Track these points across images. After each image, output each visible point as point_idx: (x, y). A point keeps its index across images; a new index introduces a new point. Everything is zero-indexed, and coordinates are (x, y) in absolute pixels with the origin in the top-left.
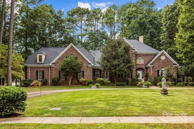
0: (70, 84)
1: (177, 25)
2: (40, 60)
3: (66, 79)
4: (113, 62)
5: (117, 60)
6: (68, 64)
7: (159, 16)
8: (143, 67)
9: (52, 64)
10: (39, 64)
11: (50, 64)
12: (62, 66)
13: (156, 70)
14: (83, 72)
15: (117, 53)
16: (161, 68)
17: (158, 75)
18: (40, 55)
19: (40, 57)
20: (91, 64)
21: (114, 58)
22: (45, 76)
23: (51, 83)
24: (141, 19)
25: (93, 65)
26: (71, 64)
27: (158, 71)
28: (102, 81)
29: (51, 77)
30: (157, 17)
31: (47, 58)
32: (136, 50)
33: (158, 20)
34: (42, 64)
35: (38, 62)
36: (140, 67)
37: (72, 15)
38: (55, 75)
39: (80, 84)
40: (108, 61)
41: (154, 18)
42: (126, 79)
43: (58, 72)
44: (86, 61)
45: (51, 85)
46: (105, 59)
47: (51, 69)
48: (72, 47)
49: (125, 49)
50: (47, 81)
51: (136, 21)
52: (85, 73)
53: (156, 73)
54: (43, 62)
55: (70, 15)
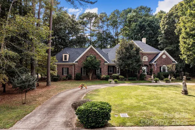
0: (91, 78)
1: (175, 30)
2: (66, 59)
3: (87, 74)
4: (127, 61)
5: (130, 60)
6: (90, 62)
7: (156, 20)
8: (148, 64)
9: (76, 62)
10: (65, 62)
11: (74, 62)
12: (85, 64)
13: (159, 66)
14: (101, 69)
15: (130, 54)
16: (162, 65)
17: (160, 71)
18: (66, 54)
19: (66, 56)
20: (107, 62)
21: (128, 58)
22: (69, 72)
23: (74, 77)
24: (141, 23)
25: (108, 63)
26: (92, 63)
27: (160, 67)
28: (117, 76)
29: (74, 73)
30: (154, 21)
31: (71, 57)
32: (143, 51)
33: (155, 24)
34: (67, 62)
35: (64, 60)
36: (145, 63)
37: (83, 18)
38: (78, 71)
39: (99, 79)
40: (123, 61)
41: (152, 22)
42: (135, 74)
43: (80, 69)
44: (103, 59)
45: (74, 79)
46: (120, 59)
47: (74, 66)
48: (91, 48)
49: (136, 50)
50: (71, 76)
51: (136, 24)
52: (102, 70)
53: (159, 69)
54: (67, 60)
55: (81, 18)
